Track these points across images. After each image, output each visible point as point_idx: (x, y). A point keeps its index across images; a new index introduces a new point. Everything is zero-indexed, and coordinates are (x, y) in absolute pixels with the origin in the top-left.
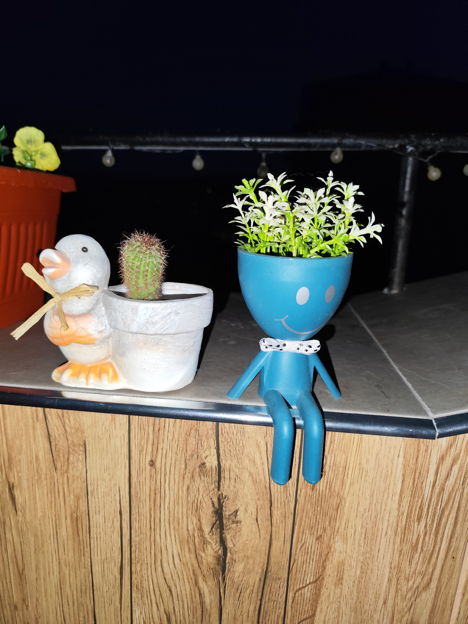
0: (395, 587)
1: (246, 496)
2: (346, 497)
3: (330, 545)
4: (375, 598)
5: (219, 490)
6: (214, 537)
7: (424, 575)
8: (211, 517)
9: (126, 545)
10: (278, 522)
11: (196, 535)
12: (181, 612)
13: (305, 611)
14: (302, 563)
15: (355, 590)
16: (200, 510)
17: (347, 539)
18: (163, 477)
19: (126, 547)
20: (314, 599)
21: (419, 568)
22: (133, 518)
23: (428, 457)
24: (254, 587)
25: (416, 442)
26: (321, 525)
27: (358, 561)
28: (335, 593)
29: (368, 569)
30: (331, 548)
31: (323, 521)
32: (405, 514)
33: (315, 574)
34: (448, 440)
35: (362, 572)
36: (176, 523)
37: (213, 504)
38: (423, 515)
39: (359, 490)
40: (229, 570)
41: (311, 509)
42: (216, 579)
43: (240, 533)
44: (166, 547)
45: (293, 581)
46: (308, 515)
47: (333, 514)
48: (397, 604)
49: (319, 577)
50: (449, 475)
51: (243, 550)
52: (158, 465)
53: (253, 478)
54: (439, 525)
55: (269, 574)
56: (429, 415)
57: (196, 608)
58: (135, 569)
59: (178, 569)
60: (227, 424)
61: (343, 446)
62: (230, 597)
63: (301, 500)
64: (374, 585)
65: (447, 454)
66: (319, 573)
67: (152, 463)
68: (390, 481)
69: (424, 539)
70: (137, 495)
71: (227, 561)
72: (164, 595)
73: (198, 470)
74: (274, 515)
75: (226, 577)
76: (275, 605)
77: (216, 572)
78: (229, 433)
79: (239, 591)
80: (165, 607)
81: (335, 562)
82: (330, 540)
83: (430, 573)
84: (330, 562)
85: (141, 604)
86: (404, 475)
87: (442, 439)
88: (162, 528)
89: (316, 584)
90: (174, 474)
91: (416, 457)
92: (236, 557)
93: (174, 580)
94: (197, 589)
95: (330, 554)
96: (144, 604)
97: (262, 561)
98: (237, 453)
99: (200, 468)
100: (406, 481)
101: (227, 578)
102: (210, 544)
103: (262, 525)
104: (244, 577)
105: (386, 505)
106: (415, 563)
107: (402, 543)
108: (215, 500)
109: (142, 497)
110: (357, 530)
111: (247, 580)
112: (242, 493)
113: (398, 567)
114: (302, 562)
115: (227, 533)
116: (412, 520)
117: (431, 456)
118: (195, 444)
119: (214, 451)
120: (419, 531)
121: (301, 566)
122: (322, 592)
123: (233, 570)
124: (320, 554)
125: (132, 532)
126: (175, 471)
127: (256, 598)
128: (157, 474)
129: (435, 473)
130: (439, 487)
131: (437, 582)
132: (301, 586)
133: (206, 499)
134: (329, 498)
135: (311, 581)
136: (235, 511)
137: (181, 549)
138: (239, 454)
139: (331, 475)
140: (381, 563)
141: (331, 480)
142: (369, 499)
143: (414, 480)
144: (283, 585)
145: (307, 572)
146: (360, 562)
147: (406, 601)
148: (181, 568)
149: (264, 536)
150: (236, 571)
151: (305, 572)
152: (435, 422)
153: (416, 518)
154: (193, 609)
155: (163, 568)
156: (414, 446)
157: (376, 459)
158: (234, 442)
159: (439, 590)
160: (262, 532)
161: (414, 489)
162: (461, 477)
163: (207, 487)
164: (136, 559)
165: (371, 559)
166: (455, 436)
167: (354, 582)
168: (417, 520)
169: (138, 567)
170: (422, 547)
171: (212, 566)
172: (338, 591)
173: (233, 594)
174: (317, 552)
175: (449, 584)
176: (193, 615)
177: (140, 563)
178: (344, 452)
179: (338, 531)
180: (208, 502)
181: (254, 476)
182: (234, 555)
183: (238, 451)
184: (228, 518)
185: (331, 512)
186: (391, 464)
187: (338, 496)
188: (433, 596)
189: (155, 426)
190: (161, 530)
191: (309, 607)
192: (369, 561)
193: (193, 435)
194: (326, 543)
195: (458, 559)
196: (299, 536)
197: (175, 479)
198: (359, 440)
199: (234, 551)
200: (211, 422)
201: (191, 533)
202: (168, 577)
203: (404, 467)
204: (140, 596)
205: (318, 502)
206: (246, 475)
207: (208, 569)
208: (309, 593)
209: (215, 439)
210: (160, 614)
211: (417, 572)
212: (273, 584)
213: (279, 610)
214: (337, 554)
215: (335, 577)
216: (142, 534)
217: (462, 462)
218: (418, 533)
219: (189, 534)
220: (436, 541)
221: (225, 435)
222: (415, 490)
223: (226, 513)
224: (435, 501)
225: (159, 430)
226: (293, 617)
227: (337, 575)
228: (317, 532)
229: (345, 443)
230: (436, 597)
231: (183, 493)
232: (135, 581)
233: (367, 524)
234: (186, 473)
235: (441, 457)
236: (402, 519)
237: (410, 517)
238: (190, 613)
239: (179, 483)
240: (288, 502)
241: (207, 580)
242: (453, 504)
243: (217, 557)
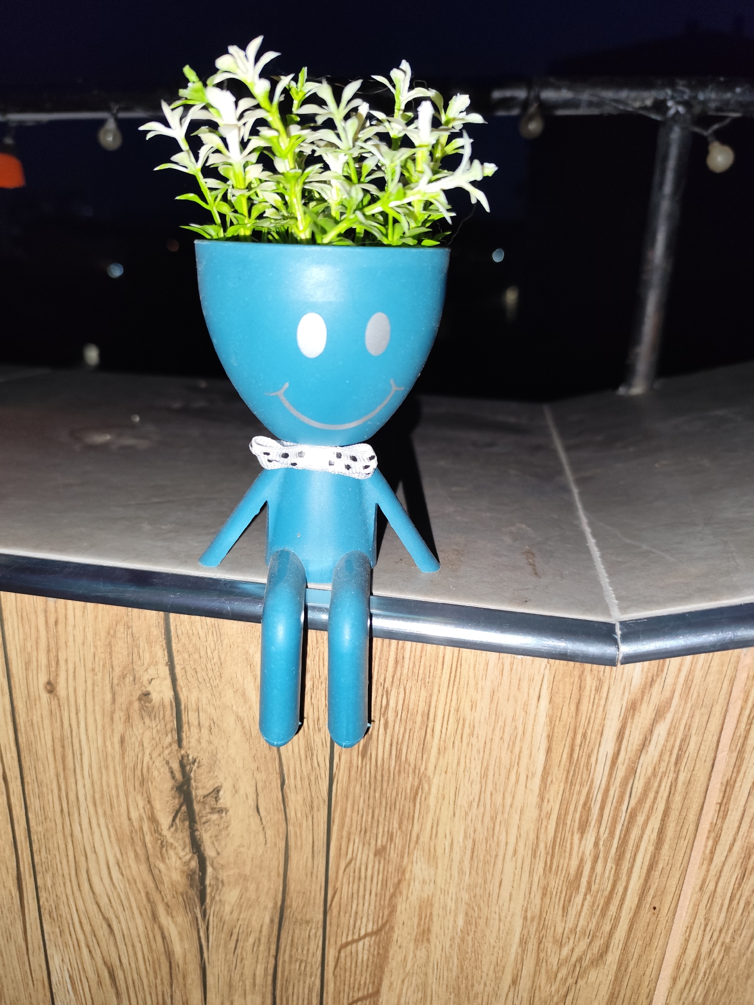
0: (534, 955)
1: (234, 761)
2: (432, 776)
3: (403, 867)
4: (495, 971)
5: (180, 745)
6: (180, 835)
7: (593, 937)
8: (171, 798)
9: (23, 838)
10: (299, 815)
11: (145, 828)
12: (133, 965)
13: (360, 984)
14: (350, 896)
15: (456, 954)
16: (150, 783)
17: (435, 857)
18: (73, 715)
19: (23, 842)
20: (376, 964)
21: (582, 922)
22: (29, 790)
23: (603, 702)
24: (261, 932)
25: (577, 669)
26: (384, 828)
27: (460, 900)
28: (415, 956)
29: (480, 918)
30: (404, 872)
31: (387, 819)
32: (554, 817)
33: (376, 919)
34: (645, 669)
35: (468, 923)
36: (107, 805)
37: (172, 772)
38: (592, 820)
39: (458, 763)
40: (213, 898)
41: (362, 794)
42: (189, 913)
43: (227, 832)
44: (94, 847)
45: (334, 928)
46: (356, 807)
47: (407, 807)
48: (540, 986)
49: (384, 925)
50: (647, 742)
51: (235, 863)
52: (61, 690)
53: (243, 727)
54: (624, 842)
55: (287, 913)
56: (612, 613)
57: (159, 960)
58: (43, 883)
59: (119, 890)
60: (185, 617)
61: (421, 672)
62: (218, 946)
63: (341, 775)
64: (492, 948)
65: (642, 698)
66: (383, 917)
67: (51, 688)
68: (521, 748)
69: (593, 868)
70: (31, 748)
71: (207, 882)
72: (100, 934)
73: (136, 705)
74: (290, 802)
75: (208, 911)
76: (303, 968)
77: (189, 900)
78: (192, 636)
79: (234, 937)
80: (104, 954)
81: (414, 899)
82: (402, 857)
83: (606, 934)
84: (405, 898)
85: (61, 945)
86: (550, 738)
87: (632, 665)
88: (83, 811)
89: (378, 937)
90: (94, 711)
91: (576, 701)
92: (223, 875)
93: (115, 908)
94: (156, 927)
95: (404, 885)
96: (66, 945)
97: (272, 886)
98: (210, 676)
99: (140, 702)
100: (554, 751)
101: (211, 912)
102: (173, 847)
103: (269, 818)
104: (240, 913)
105: (514, 796)
106: (574, 913)
107: (547, 872)
108: (176, 766)
109: (40, 752)
110: (455, 843)
111: (247, 920)
112: (226, 756)
113: (540, 918)
114: (350, 894)
115: (204, 829)
116: (568, 828)
117: (609, 702)
118: (126, 653)
119: (165, 671)
120: (583, 853)
121: (347, 901)
122: (391, 953)
123: (220, 900)
124: (384, 882)
125: (30, 816)
126: (94, 706)
127: (266, 954)
128: (62, 708)
129: (615, 737)
130: (625, 765)
131: (618, 953)
132: (350, 939)
133: (157, 763)
134: (397, 776)
135: (369, 930)
136: (214, 790)
137: (122, 854)
138: (213, 677)
139: (399, 730)
140: (505, 908)
141: (400, 740)
142: (478, 782)
143: (572, 750)
144: (316, 933)
145: (360, 913)
146: (463, 903)
147: (557, 983)
148: (125, 887)
149: (273, 840)
150: (225, 901)
151: (356, 913)
152: (621, 629)
153: (576, 825)
154: (154, 962)
155: (93, 885)
156: (572, 680)
157: (491, 702)
158: (203, 653)
159: (623, 968)
160: (270, 833)
161: (573, 768)
162: (673, 747)
163: (158, 740)
164: (43, 865)
165: (486, 899)
166: (661, 660)
167: (452, 939)
168: (578, 829)
169: (48, 879)
170: (589, 883)
171: (180, 890)
172: (422, 953)
173: (222, 942)
174: (378, 878)
175: (644, 957)
176: (155, 972)
177: (50, 874)
178: (425, 683)
179: (417, 842)
180: (162, 770)
181: (246, 723)
182: (220, 872)
183: (210, 673)
184: (203, 802)
185: (402, 803)
186: (523, 713)
187: (414, 772)
188: (611, 977)
189: (48, 614)
190: (81, 816)
191: (368, 978)
192: (482, 903)
193: (123, 635)
194: (394, 862)
195: (664, 911)
196: (341, 846)
197: (95, 720)
198: (455, 660)
199: (218, 863)
200: (154, 612)
201: (136, 824)
202: (104, 901)
203: (551, 721)
204: (58, 930)
205: (376, 783)
206: (230, 722)
207: (174, 893)
208: (366, 952)
209: (165, 646)
210: (96, 965)
211: (578, 929)
212: (297, 931)
213: (311, 977)
214: (417, 883)
215: (415, 927)
216: (48, 821)
217: (676, 717)
218: (580, 856)
219: (134, 827)
220: (618, 874)
221: (184, 639)
222: (574, 771)
223: (199, 791)
224: (616, 794)
225: (56, 623)
226: (338, 993)
227: (419, 924)
228: (376, 841)
229: (425, 664)
230: (618, 979)
231: (113, 748)
232: (46, 903)
233: (475, 831)
234: (114, 710)
235: (630, 704)
236: (546, 827)
237: (565, 824)
238: (148, 969)
239: (103, 728)
240: (316, 778)
241: (174, 913)
242: (654, 803)
243: (188, 872)
